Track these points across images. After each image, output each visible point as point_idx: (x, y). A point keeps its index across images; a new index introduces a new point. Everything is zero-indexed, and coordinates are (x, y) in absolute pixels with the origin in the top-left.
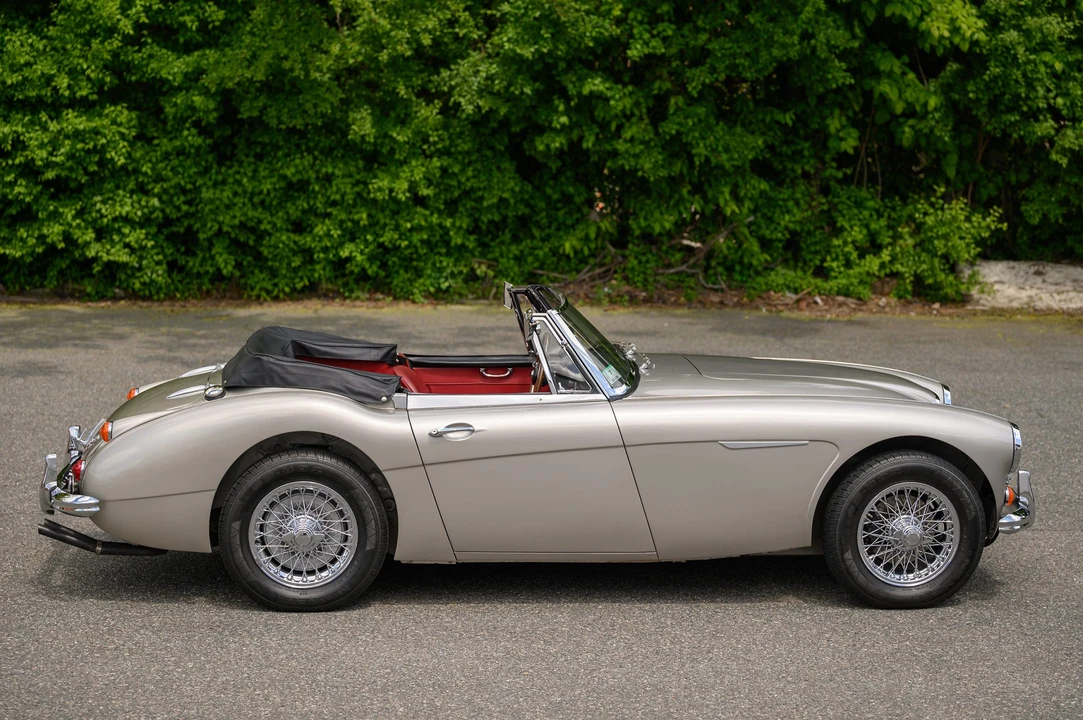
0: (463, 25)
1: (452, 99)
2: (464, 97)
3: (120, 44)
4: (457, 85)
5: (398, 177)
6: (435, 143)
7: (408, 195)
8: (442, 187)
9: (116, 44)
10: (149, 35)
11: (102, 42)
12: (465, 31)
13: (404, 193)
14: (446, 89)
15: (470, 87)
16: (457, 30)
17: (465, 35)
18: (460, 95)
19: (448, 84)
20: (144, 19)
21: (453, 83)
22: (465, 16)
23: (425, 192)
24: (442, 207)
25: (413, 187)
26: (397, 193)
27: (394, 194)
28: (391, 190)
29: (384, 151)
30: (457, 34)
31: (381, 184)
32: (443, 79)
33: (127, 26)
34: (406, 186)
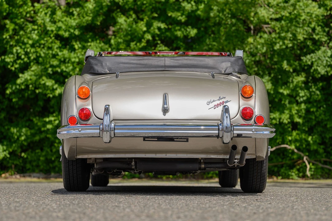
0: (318, 34)
1: (313, 68)
2: (319, 67)
3: (145, 44)
4: (316, 61)
5: (284, 113)
6: (303, 97)
7: (289, 120)
8: (306, 120)
9: (143, 44)
10: (159, 40)
11: (136, 44)
12: (319, 36)
13: (287, 120)
14: (309, 63)
15: (322, 62)
16: (314, 36)
17: (319, 39)
18: (317, 66)
19: (311, 61)
20: (157, 31)
21: (314, 60)
22: (318, 29)
23: (297, 120)
24: (307, 129)
25: (291, 117)
26: (283, 120)
27: (281, 121)
28: (280, 119)
29: (276, 100)
30: (314, 39)
31: (275, 116)
32: (308, 59)
33: (148, 37)
34: (288, 116)
